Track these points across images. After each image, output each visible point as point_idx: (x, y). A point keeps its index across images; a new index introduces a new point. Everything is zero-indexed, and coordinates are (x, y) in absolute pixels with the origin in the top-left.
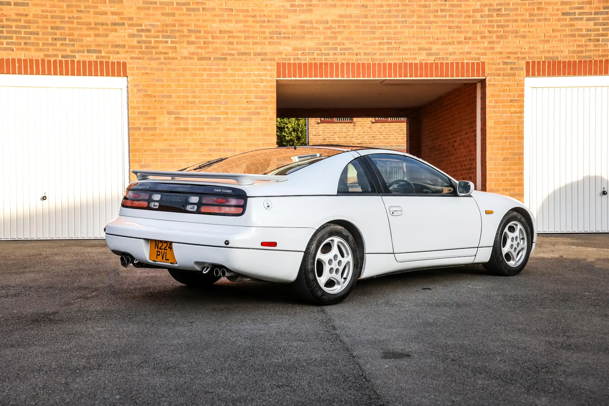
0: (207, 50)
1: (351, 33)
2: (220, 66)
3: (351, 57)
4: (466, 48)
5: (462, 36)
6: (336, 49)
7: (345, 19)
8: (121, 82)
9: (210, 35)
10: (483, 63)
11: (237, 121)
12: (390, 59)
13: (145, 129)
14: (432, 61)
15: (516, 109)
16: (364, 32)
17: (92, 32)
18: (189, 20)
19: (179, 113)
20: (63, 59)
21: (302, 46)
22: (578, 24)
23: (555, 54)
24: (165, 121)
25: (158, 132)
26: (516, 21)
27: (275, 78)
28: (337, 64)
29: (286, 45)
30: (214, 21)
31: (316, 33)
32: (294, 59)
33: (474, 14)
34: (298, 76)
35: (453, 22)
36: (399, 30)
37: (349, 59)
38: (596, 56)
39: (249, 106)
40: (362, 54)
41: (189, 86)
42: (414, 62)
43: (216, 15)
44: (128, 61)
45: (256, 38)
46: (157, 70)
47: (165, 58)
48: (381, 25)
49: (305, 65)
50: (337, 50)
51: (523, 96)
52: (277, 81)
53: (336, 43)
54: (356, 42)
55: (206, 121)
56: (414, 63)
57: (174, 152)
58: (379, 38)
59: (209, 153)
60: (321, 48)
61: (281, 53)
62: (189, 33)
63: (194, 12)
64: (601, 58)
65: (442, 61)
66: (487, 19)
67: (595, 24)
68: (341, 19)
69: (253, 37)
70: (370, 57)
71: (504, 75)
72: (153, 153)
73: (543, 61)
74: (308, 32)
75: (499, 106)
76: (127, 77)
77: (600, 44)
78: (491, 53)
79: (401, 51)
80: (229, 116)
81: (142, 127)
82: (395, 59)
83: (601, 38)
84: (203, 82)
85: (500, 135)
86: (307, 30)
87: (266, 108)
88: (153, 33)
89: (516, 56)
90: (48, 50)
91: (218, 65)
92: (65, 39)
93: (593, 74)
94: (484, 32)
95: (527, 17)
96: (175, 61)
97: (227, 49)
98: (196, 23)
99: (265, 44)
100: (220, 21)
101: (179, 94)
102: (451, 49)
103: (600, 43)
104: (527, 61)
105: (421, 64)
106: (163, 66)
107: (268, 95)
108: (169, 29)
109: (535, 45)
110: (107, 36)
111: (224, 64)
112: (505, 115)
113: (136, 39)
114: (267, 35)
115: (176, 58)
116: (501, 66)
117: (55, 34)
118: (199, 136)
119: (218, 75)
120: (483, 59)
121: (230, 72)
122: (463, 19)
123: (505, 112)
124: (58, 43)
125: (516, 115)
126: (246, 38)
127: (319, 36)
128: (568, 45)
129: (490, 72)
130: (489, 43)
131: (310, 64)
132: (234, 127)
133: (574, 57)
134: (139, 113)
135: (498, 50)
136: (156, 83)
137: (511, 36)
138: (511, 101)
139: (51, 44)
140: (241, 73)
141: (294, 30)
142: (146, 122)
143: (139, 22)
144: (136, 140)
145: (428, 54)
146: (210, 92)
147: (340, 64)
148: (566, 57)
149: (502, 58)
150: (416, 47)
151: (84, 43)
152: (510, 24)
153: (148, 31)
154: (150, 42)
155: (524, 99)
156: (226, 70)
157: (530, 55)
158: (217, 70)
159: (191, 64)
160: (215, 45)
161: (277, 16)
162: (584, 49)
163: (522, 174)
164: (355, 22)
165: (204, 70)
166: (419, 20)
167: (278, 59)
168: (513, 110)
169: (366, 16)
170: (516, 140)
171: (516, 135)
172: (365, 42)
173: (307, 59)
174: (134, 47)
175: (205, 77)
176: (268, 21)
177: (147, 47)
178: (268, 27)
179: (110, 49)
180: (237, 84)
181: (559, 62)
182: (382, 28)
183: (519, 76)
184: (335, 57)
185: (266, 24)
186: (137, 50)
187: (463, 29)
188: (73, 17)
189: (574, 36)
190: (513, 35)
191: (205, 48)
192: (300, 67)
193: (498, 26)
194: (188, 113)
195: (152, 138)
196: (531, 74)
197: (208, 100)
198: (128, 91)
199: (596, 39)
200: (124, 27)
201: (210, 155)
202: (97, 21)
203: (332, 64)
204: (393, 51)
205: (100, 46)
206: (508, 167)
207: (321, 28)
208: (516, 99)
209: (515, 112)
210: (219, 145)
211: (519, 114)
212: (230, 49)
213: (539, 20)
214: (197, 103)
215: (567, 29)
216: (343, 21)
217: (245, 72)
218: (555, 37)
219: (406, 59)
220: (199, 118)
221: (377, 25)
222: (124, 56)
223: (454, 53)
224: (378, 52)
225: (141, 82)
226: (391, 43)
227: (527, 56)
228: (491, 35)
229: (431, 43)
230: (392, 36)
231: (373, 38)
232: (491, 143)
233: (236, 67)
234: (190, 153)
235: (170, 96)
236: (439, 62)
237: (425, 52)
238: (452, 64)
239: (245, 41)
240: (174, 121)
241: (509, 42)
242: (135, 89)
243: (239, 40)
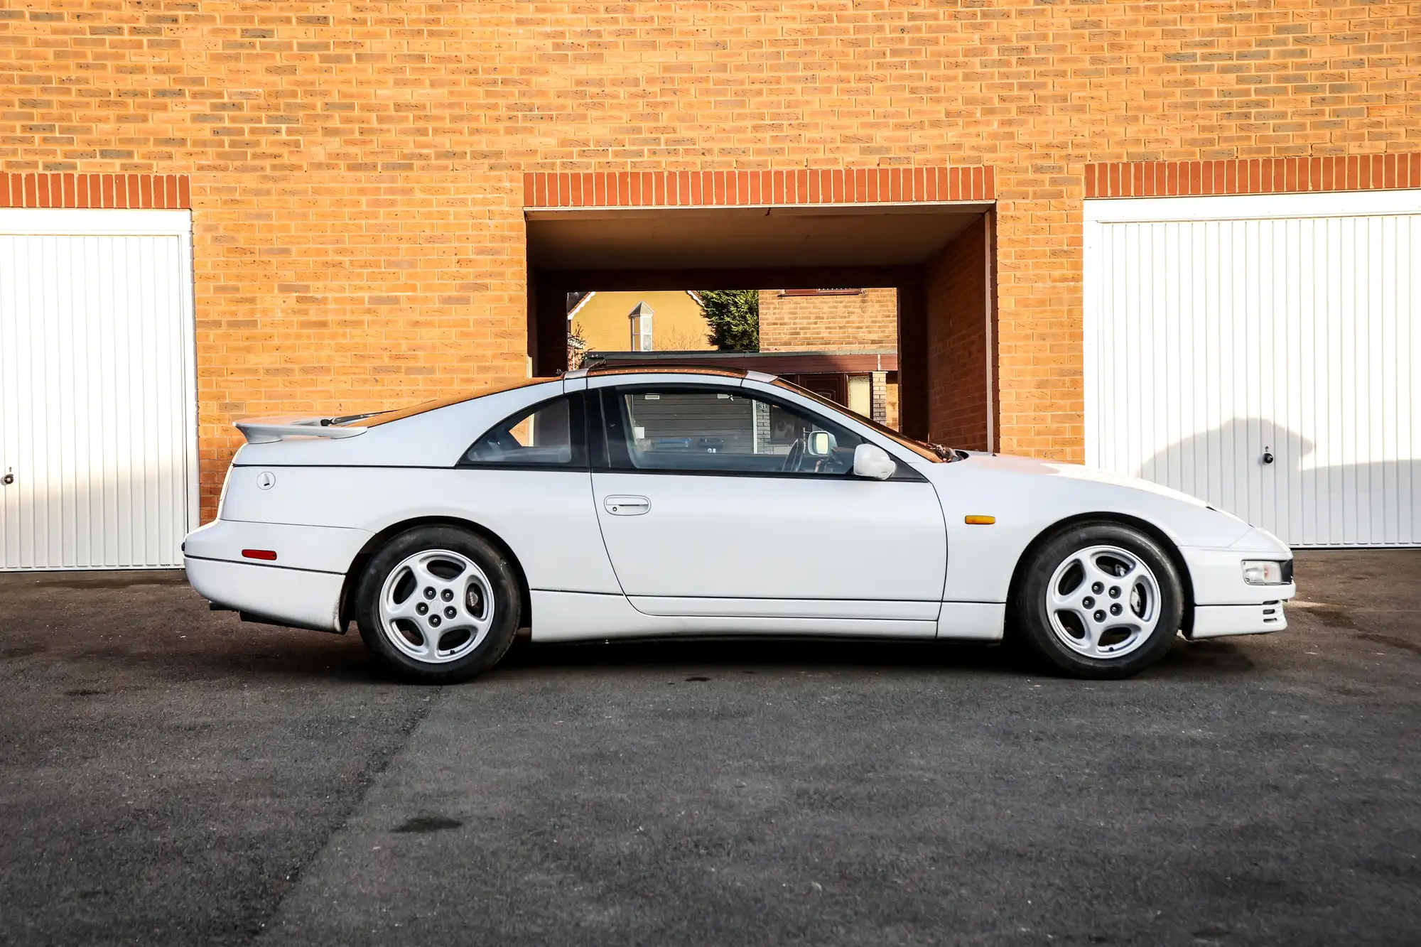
0: (368, 148)
1: (690, 105)
2: (397, 182)
3: (690, 158)
4: (951, 136)
5: (942, 108)
6: (656, 141)
7: (677, 75)
8: (178, 220)
9: (374, 116)
10: (989, 170)
11: (437, 305)
12: (778, 163)
13: (232, 324)
14: (874, 167)
15: (1064, 272)
16: (721, 102)
17: (112, 113)
18: (326, 82)
19: (307, 288)
20: (48, 173)
21: (581, 135)
22: (1203, 80)
23: (1153, 147)
24: (276, 305)
25: (259, 331)
26: (1063, 74)
27: (520, 209)
28: (659, 176)
29: (546, 134)
30: (382, 83)
31: (612, 107)
32: (564, 165)
33: (966, 59)
34: (571, 203)
35: (920, 78)
36: (798, 97)
37: (686, 164)
38: (1243, 151)
39: (464, 270)
40: (716, 152)
41: (329, 229)
42: (832, 168)
43: (386, 71)
44: (193, 174)
45: (477, 118)
46: (258, 193)
47: (274, 167)
48: (756, 86)
49: (588, 177)
50: (659, 144)
51: (1079, 242)
52: (526, 214)
53: (656, 128)
54: (701, 126)
55: (367, 305)
56: (834, 171)
57: (297, 376)
58: (753, 117)
59: (377, 377)
60: (623, 140)
61: (533, 152)
62: (326, 110)
63: (339, 66)
64: (1255, 156)
65: (896, 167)
66: (996, 70)
67: (1240, 80)
68: (668, 75)
69: (472, 118)
70: (733, 159)
71: (1036, 196)
72: (248, 377)
73: (1123, 164)
74: (594, 104)
75: (1026, 265)
76: (190, 210)
77: (1252, 125)
78: (1006, 147)
79: (803, 145)
80: (419, 293)
81: (224, 320)
82: (790, 162)
83: (1253, 111)
84: (359, 219)
85: (1029, 332)
86: (591, 101)
87: (502, 275)
88: (246, 112)
89: (1064, 153)
90: (15, 152)
91: (393, 180)
92: (52, 128)
93: (1237, 191)
94: (990, 100)
95: (1087, 65)
96: (296, 173)
97: (412, 145)
98: (343, 88)
99: (496, 131)
100: (396, 83)
101: (307, 246)
102: (916, 137)
103: (1252, 121)
104: (1088, 162)
105: (849, 172)
106: (270, 185)
107: (506, 245)
108: (282, 101)
109: (1105, 127)
110: (144, 119)
111: (407, 179)
112: (1040, 285)
113: (209, 126)
114: (503, 112)
115: (300, 167)
116: (1030, 175)
117: (31, 117)
118: (352, 337)
119: (392, 203)
120: (988, 160)
121: (419, 195)
122: (942, 72)
123: (1038, 278)
124: (37, 137)
125: (1066, 284)
126: (454, 119)
127: (619, 114)
128: (1178, 126)
129: (1004, 189)
130: (1002, 123)
131: (599, 176)
132: (429, 318)
133: (1193, 154)
134: (219, 289)
135: (1023, 139)
136: (255, 222)
137: (1050, 108)
138: (1054, 253)
139: (21, 140)
140: (444, 197)
141: (561, 101)
142: (233, 308)
143: (216, 88)
144: (209, 348)
145: (864, 151)
146: (374, 240)
147: (666, 174)
148: (1175, 154)
149: (1031, 157)
150: (838, 135)
151: (95, 135)
152: (1049, 80)
153: (238, 107)
154: (241, 132)
155: (1082, 250)
156: (411, 191)
157: (1094, 151)
158: (391, 191)
159: (333, 180)
160: (385, 137)
161: (523, 71)
162: (1215, 136)
163: (1081, 417)
164: (700, 80)
165: (362, 191)
166: (844, 74)
167: (528, 165)
168: (1057, 273)
169: (724, 68)
170: (1067, 342)
171: (1067, 331)
172: (723, 125)
173: (592, 165)
174: (204, 143)
175: (364, 207)
176: (504, 82)
177: (233, 144)
178: (504, 96)
179: (152, 147)
180: (435, 222)
181: (1161, 166)
182: (759, 93)
183: (1071, 196)
184: (655, 159)
185: (500, 88)
186: (211, 151)
187: (942, 94)
188: (69, 79)
189: (1192, 106)
190: (1055, 105)
191: (364, 143)
193: (1022, 87)
194: (326, 289)
195: (247, 343)
196: (1097, 194)
197: (371, 258)
198: (192, 239)
199: (1243, 113)
200: (183, 100)
201: (377, 381)
202: (121, 86)
203: (647, 176)
204: (786, 145)
205: (129, 141)
206: (1047, 403)
207: (622, 96)
208: (1065, 248)
209: (1064, 279)
210: (398, 357)
211: (1072, 284)
212: (417, 145)
213: (1114, 72)
214: (347, 265)
215: (1178, 91)
216: (672, 80)
217: (452, 196)
218: (1152, 109)
219: (816, 162)
220: (352, 299)
221: (747, 86)
222: (183, 163)
223: (924, 148)
224: (751, 146)
225: (221, 220)
226: (780, 127)
227: (1087, 152)
228: (1006, 105)
229: (872, 126)
230: (783, 110)
231: (740, 117)
232: (1009, 349)
233: (434, 185)
234: (330, 378)
235: (286, 252)
236: (889, 167)
237: (857, 146)
238: (919, 171)
239: (454, 126)
240: (297, 306)
241: (1046, 122)
242: (209, 237)
243: (438, 124)
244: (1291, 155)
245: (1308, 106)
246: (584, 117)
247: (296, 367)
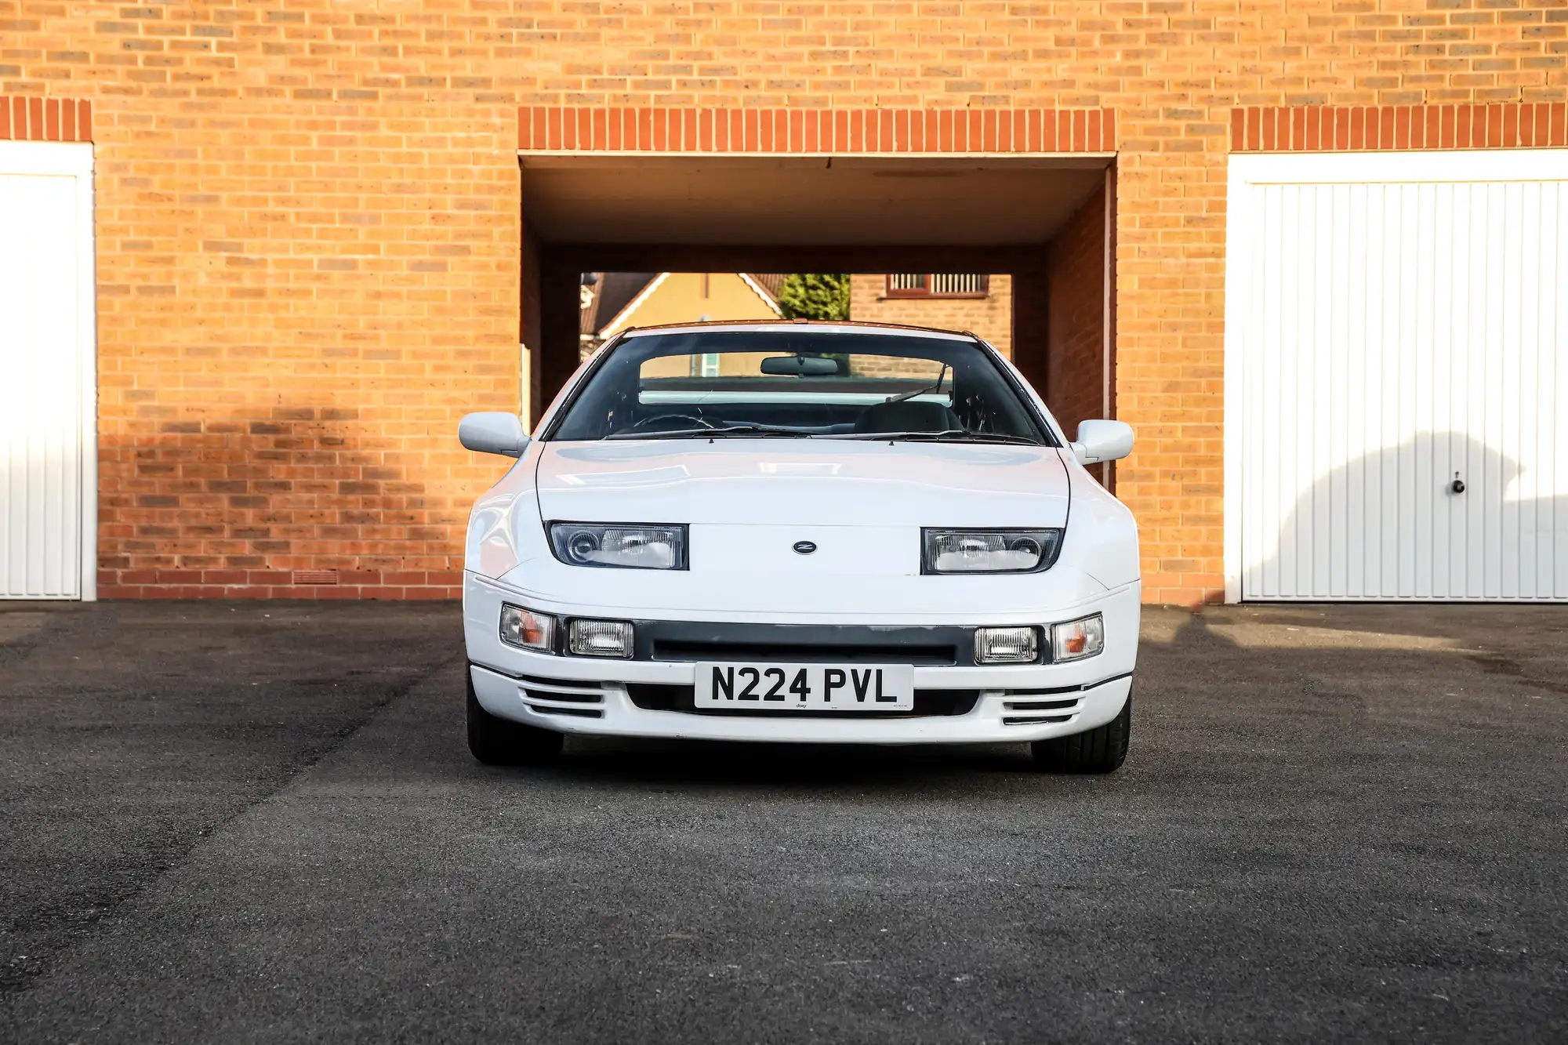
0: (322, 70)
1: (731, 25)
2: (357, 115)
3: (731, 92)
4: (1061, 69)
5: (1050, 34)
6: (688, 70)
8: (76, 158)
9: (329, 29)
10: (1109, 113)
11: (405, 272)
12: (841, 101)
13: (142, 290)
14: (964, 107)
15: (1203, 245)
16: (769, 21)
19: (239, 247)
21: (592, 60)
22: (1383, 4)
23: (1319, 88)
24: (201, 268)
25: (178, 299)
27: (513, 152)
28: (691, 113)
29: (547, 58)
31: (632, 25)
32: (569, 98)
34: (578, 145)
36: (869, 16)
37: (725, 99)
38: (1434, 95)
39: (440, 228)
40: (763, 85)
41: (269, 172)
42: (910, 108)
44: (95, 98)
45: (460, 36)
46: (180, 124)
47: (200, 92)
49: (600, 113)
50: (690, 73)
51: (1222, 207)
52: (521, 160)
53: (687, 55)
54: (745, 51)
55: (316, 270)
56: (912, 112)
57: (226, 358)
58: (809, 40)
59: (327, 362)
60: (646, 67)
61: (530, 81)
62: (270, 20)
64: (1449, 101)
65: (991, 107)
67: (1432, 4)
69: (453, 36)
70: (784, 94)
71: (1168, 147)
72: (163, 358)
73: (1280, 109)
74: (609, 21)
75: (1154, 235)
76: (93, 143)
77: (1446, 61)
78: (1132, 84)
79: (874, 77)
80: (383, 255)
81: (134, 284)
82: (857, 100)
83: (1448, 43)
84: (309, 160)
85: (1156, 320)
86: (605, 16)
87: (488, 236)
88: (166, 20)
89: (1204, 93)
91: (352, 111)
93: (1425, 145)
94: (1112, 25)
96: (229, 100)
97: (377, 68)
99: (484, 53)
101: (240, 193)
102: (1016, 71)
103: (1447, 56)
104: (1235, 106)
105: (931, 114)
106: (194, 114)
107: (494, 197)
109: (1257, 62)
110: (35, 26)
111: (370, 111)
112: (1171, 261)
113: (119, 37)
114: (493, 28)
115: (233, 93)
116: (1161, 121)
118: (297, 310)
119: (351, 141)
120: (1107, 100)
121: (384, 132)
123: (1172, 253)
125: (1203, 260)
126: (431, 36)
127: (640, 33)
128: (1352, 61)
129: (1129, 138)
130: (1127, 55)
131: (615, 112)
132: (395, 289)
133: (1370, 97)
134: (126, 246)
135: (1149, 75)
136: (176, 161)
137: (1188, 37)
138: (1189, 221)
140: (417, 135)
141: (568, 16)
142: (146, 270)
144: (114, 320)
145: (950, 87)
146: (327, 187)
147: (698, 112)
148: (1347, 97)
149: (1163, 98)
150: (918, 66)
153: (154, 13)
154: (159, 46)
155: (1225, 217)
156: (373, 126)
157: (1245, 92)
158: (349, 126)
159: (275, 109)
160: (344, 57)
162: (1399, 74)
163: (1219, 430)
165: (313, 125)
167: (524, 97)
168: (1193, 246)
170: (1203, 334)
171: (1204, 320)
172: (772, 51)
173: (605, 99)
174: (112, 59)
175: (315, 146)
177: (149, 61)
178: (495, 8)
179: (44, 63)
180: (405, 166)
181: (1328, 112)
183: (1213, 148)
184: (686, 92)
186: (121, 69)
187: (1051, 16)
189: (1370, 36)
190: (1196, 32)
191: (315, 63)
192: (584, 121)
193: (1153, 8)
194: (264, 249)
195: (162, 315)
196: (1245, 146)
197: (323, 210)
198: (94, 181)
199: (1434, 46)
200: (85, 3)
201: (326, 366)
203: (675, 114)
204: (852, 78)
205: (15, 54)
206: (1178, 410)
207: (645, 11)
208: (1204, 214)
209: (1201, 254)
210: (354, 337)
211: (1212, 260)
212: (385, 68)
214: (292, 218)
215: (1352, 16)
217: (429, 134)
218: (1318, 39)
219: (889, 100)
220: (297, 261)
222: (83, 83)
223: (1026, 84)
224: (807, 79)
225: (131, 157)
226: (844, 55)
227: (1235, 93)
228: (1131, 32)
229: (961, 55)
230: (849, 32)
231: (794, 41)
232: (1130, 342)
233: (404, 119)
234: (268, 361)
235: (212, 199)
236: (982, 108)
237: (941, 81)
238: (1020, 114)
239: (430, 44)
240: (225, 269)
241: (1183, 54)
242: (116, 178)
243: (411, 42)
244: (1495, 100)
245: (1519, 39)
246: (596, 37)
247: (225, 347)
